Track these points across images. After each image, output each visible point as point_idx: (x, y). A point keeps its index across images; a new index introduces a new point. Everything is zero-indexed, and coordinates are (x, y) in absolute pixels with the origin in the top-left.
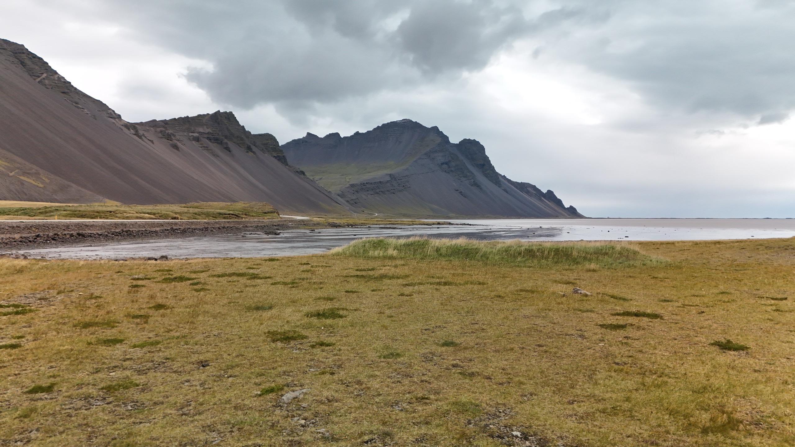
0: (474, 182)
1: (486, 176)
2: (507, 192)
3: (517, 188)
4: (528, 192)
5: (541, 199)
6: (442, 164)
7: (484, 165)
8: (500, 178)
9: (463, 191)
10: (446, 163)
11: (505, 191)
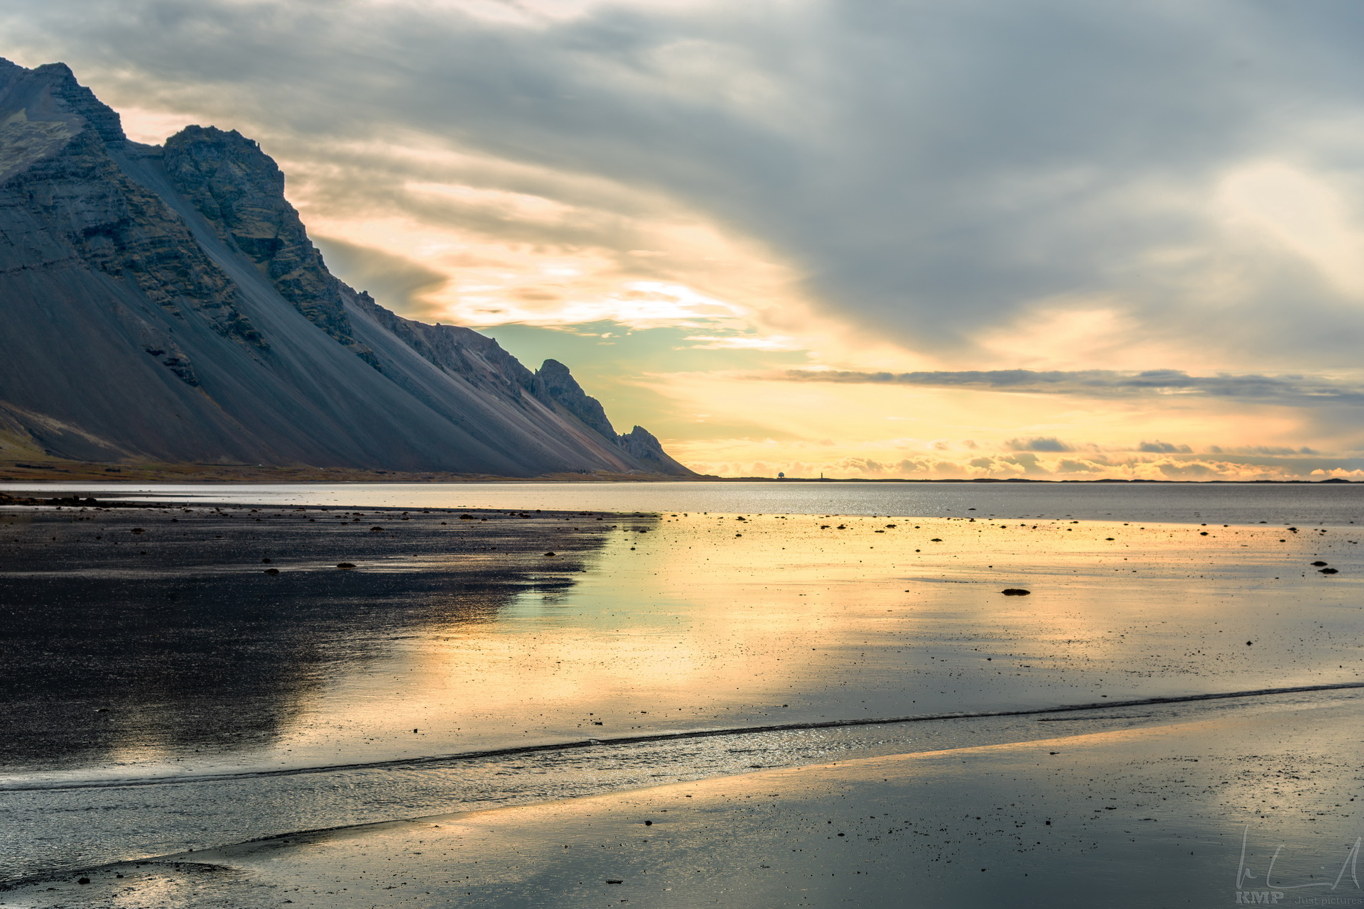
0: (234, 316)
1: (290, 293)
2: (375, 365)
3: (417, 345)
4: (466, 368)
5: (516, 399)
6: (89, 233)
7: (274, 245)
8: (348, 305)
9: (182, 356)
10: (108, 231)
11: (368, 358)
